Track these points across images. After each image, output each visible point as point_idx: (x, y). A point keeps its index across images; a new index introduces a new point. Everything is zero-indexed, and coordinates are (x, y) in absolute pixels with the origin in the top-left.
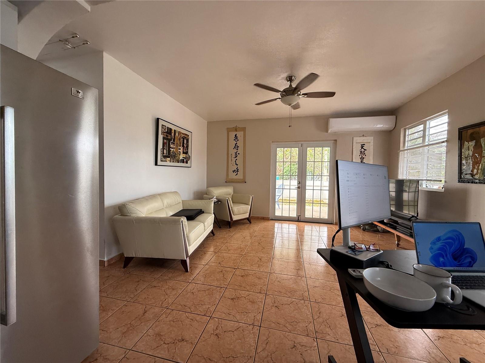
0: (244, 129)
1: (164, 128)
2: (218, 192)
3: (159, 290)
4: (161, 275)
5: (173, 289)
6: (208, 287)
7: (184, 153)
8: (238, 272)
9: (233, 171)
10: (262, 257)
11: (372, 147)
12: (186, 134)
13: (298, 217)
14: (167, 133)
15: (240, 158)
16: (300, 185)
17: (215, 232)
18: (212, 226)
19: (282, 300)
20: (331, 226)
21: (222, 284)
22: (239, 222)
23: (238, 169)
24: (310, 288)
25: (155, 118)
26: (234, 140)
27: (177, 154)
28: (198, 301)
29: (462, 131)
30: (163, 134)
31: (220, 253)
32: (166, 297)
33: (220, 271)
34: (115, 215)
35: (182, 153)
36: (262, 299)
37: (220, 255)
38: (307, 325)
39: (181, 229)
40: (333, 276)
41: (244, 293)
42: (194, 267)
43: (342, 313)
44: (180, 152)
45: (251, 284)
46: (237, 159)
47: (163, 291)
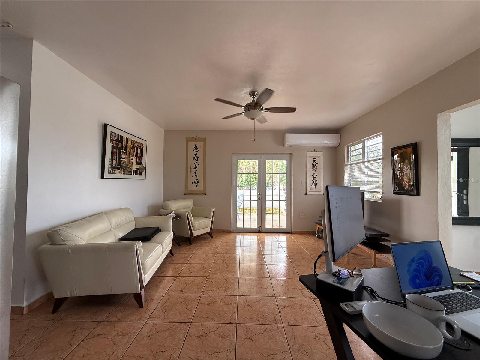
0: (204, 140)
1: (114, 136)
2: (176, 206)
3: (104, 339)
4: (107, 317)
5: (124, 335)
6: (169, 325)
7: (137, 163)
8: (203, 300)
9: (193, 183)
10: (228, 277)
11: (322, 161)
12: (140, 143)
13: (259, 229)
14: (117, 141)
15: (200, 169)
16: (260, 196)
17: (173, 252)
18: (170, 246)
19: (254, 329)
20: (290, 235)
21: (186, 318)
22: (200, 238)
23: (198, 181)
24: (281, 309)
25: (103, 124)
26: (194, 150)
27: (129, 164)
28: (158, 347)
29: (394, 151)
30: (111, 142)
31: (180, 277)
32: (115, 348)
33: (183, 300)
34: (42, 245)
35: (135, 163)
36: (233, 331)
37: (181, 280)
38: (284, 356)
39: (135, 257)
40: (300, 291)
41: (212, 327)
42: (151, 300)
43: (316, 334)
44: (133, 162)
45: (220, 313)
46: (196, 171)
47: (110, 339)
